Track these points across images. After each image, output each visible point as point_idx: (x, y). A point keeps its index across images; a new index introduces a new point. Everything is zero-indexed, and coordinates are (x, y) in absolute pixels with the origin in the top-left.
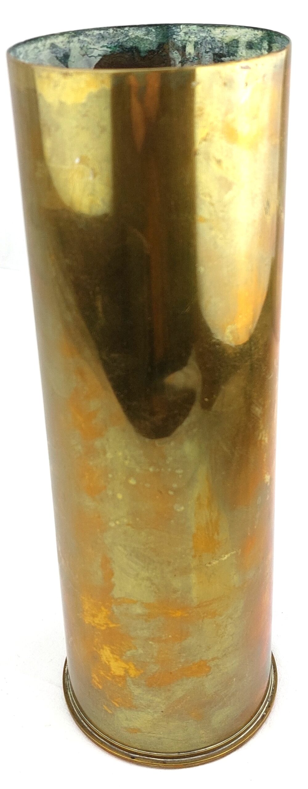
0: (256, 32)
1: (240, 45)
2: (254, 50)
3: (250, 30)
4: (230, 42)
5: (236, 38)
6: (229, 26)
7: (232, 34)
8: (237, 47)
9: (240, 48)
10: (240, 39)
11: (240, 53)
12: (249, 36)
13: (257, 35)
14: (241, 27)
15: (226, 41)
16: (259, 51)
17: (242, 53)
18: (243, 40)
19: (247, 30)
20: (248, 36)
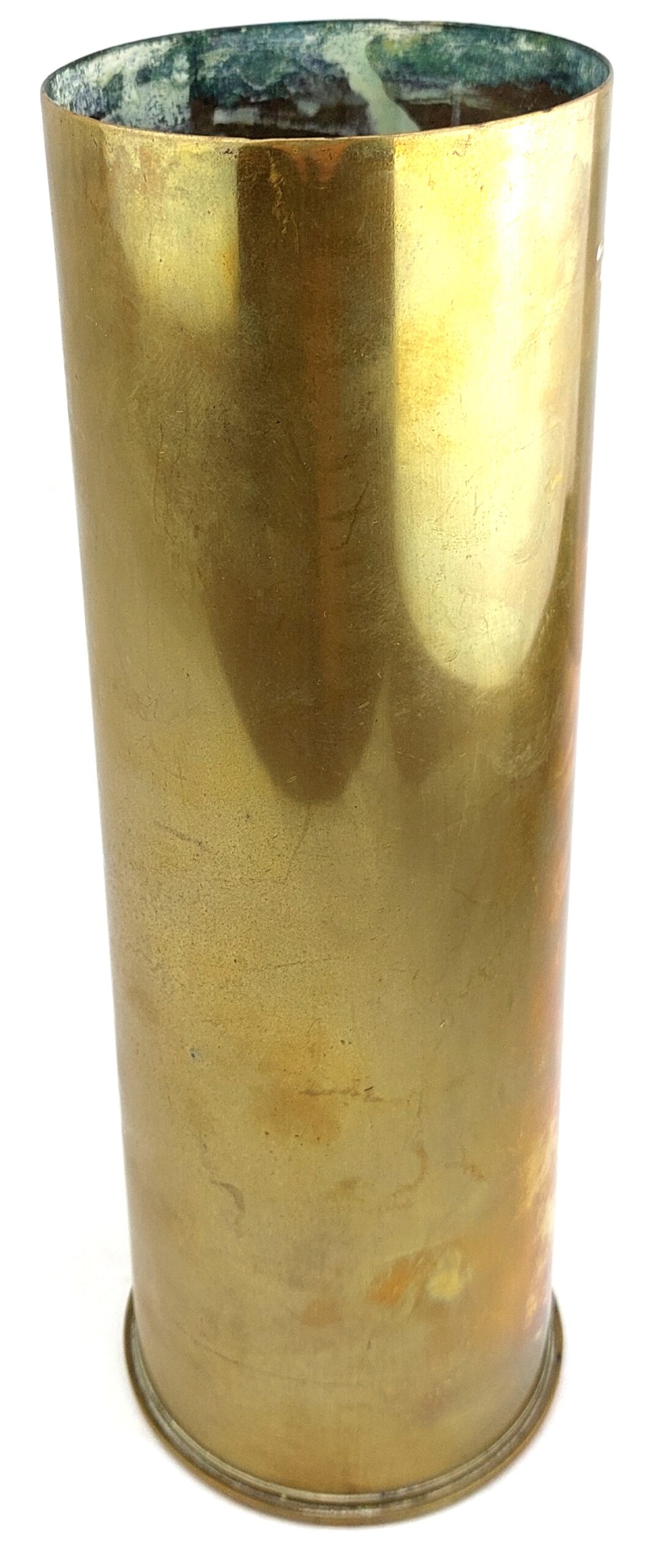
0: (155, 45)
1: (125, 83)
2: (152, 83)
3: (142, 46)
4: (108, 84)
5: (118, 72)
6: (104, 52)
7: (110, 64)
8: (121, 88)
9: (127, 88)
10: (125, 70)
11: (126, 98)
12: (142, 57)
13: (158, 50)
14: (124, 46)
15: (103, 85)
16: (165, 80)
17: (129, 97)
18: (130, 70)
19: (135, 48)
20: (138, 59)
